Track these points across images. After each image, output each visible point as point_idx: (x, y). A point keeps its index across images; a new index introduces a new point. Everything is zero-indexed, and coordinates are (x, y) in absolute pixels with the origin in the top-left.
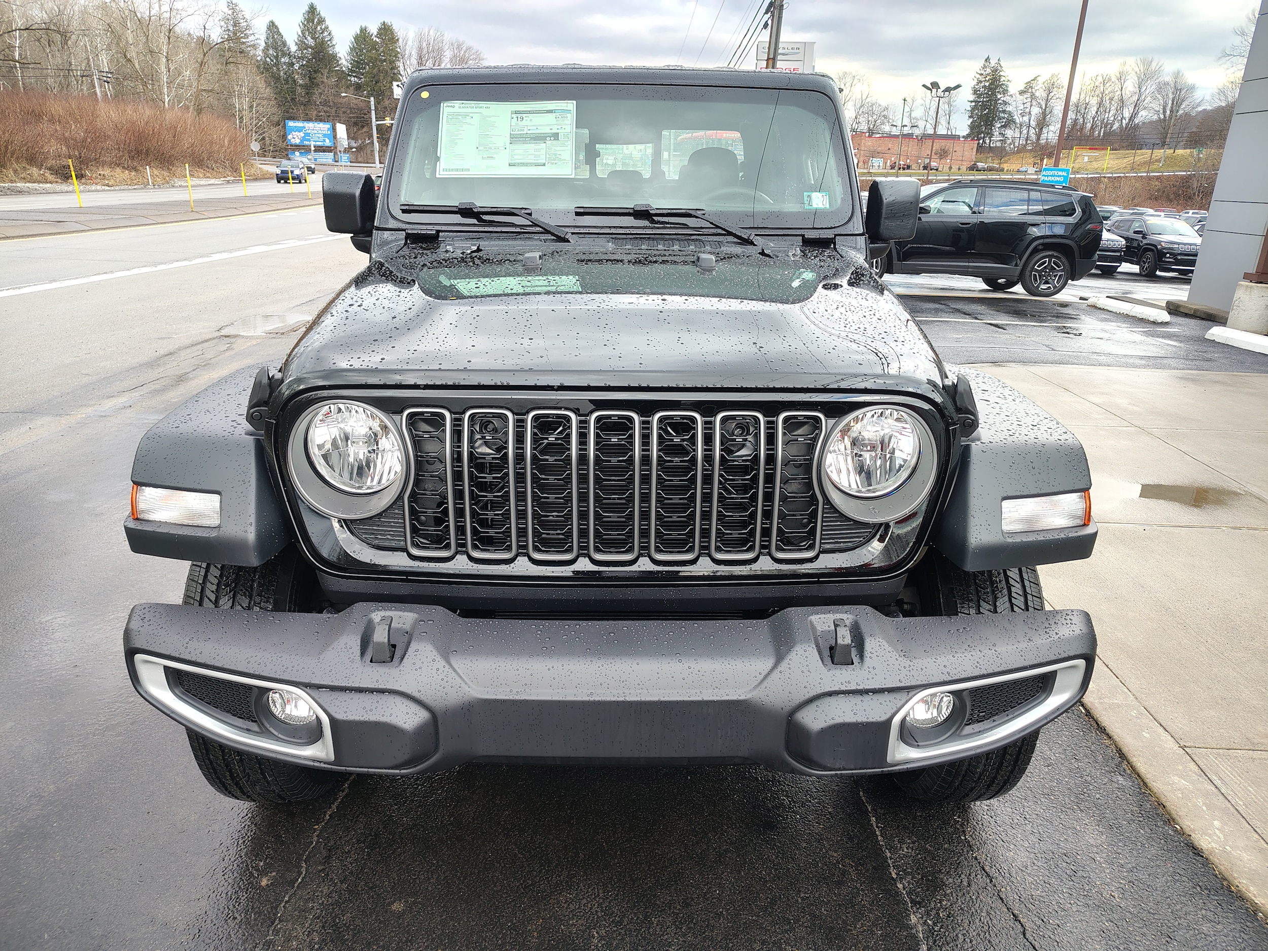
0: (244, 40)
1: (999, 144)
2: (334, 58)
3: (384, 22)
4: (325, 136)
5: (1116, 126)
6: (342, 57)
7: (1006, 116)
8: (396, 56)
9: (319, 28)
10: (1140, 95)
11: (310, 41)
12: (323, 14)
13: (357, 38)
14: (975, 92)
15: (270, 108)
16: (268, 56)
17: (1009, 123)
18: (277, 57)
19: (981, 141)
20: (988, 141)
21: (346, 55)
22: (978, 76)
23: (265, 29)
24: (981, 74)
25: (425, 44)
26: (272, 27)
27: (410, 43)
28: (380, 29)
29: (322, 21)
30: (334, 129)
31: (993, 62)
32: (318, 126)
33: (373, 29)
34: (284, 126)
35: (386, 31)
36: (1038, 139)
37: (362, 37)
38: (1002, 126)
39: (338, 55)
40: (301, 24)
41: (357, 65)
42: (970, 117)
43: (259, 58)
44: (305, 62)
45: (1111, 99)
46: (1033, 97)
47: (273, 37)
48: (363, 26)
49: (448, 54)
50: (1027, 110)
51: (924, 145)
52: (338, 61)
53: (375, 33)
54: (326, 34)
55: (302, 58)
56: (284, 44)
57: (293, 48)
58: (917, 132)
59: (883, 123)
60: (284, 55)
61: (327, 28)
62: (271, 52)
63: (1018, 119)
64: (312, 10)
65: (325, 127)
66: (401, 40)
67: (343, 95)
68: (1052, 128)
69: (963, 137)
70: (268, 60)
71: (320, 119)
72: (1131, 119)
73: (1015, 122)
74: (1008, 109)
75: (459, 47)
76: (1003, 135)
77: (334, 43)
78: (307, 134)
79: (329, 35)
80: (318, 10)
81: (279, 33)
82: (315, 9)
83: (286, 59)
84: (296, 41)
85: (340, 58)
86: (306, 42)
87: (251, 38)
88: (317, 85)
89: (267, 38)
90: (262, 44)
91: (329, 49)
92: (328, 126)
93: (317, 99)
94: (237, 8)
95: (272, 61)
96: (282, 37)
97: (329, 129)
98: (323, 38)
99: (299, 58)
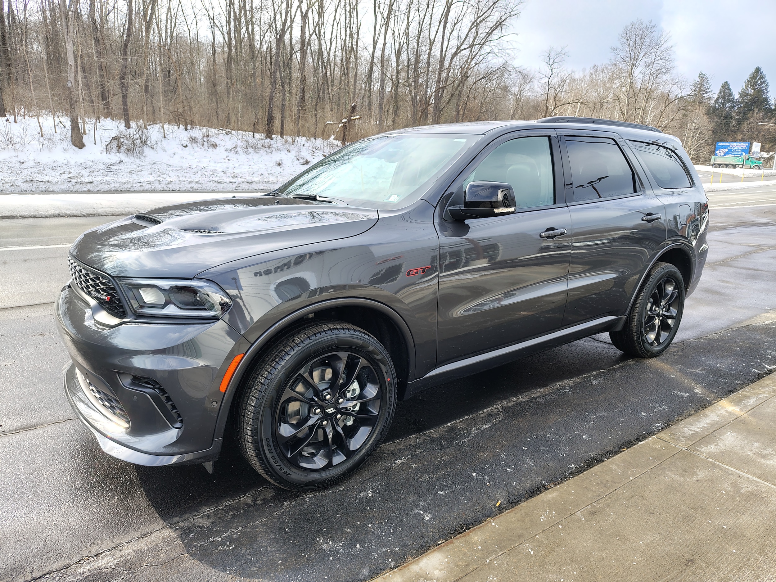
0: (704, 95)
2: (767, 99)
4: (743, 151)
6: (773, 99)
9: (759, 82)
11: (751, 91)
12: (764, 73)
15: (707, 135)
16: (717, 103)
18: (724, 104)
23: (721, 86)
26: (726, 86)
29: (764, 77)
30: (751, 146)
32: (740, 144)
34: (715, 146)
39: (770, 98)
40: (746, 81)
43: (711, 105)
44: (742, 105)
47: (724, 91)
52: (768, 102)
54: (764, 85)
55: (741, 102)
56: (731, 95)
57: (736, 96)
60: (729, 101)
61: (765, 81)
62: (720, 100)
64: (758, 70)
65: (744, 145)
70: (717, 105)
71: (743, 140)
77: (768, 90)
78: (729, 150)
79: (766, 85)
80: (762, 71)
81: (729, 89)
82: (760, 70)
83: (730, 104)
84: (740, 92)
85: (770, 100)
86: (747, 92)
87: (710, 93)
88: (747, 119)
89: (720, 93)
90: (716, 96)
91: (763, 95)
92: (747, 144)
93: (744, 127)
94: (705, 77)
95: (720, 106)
96: (730, 91)
97: (747, 146)
98: (760, 88)
99: (739, 102)
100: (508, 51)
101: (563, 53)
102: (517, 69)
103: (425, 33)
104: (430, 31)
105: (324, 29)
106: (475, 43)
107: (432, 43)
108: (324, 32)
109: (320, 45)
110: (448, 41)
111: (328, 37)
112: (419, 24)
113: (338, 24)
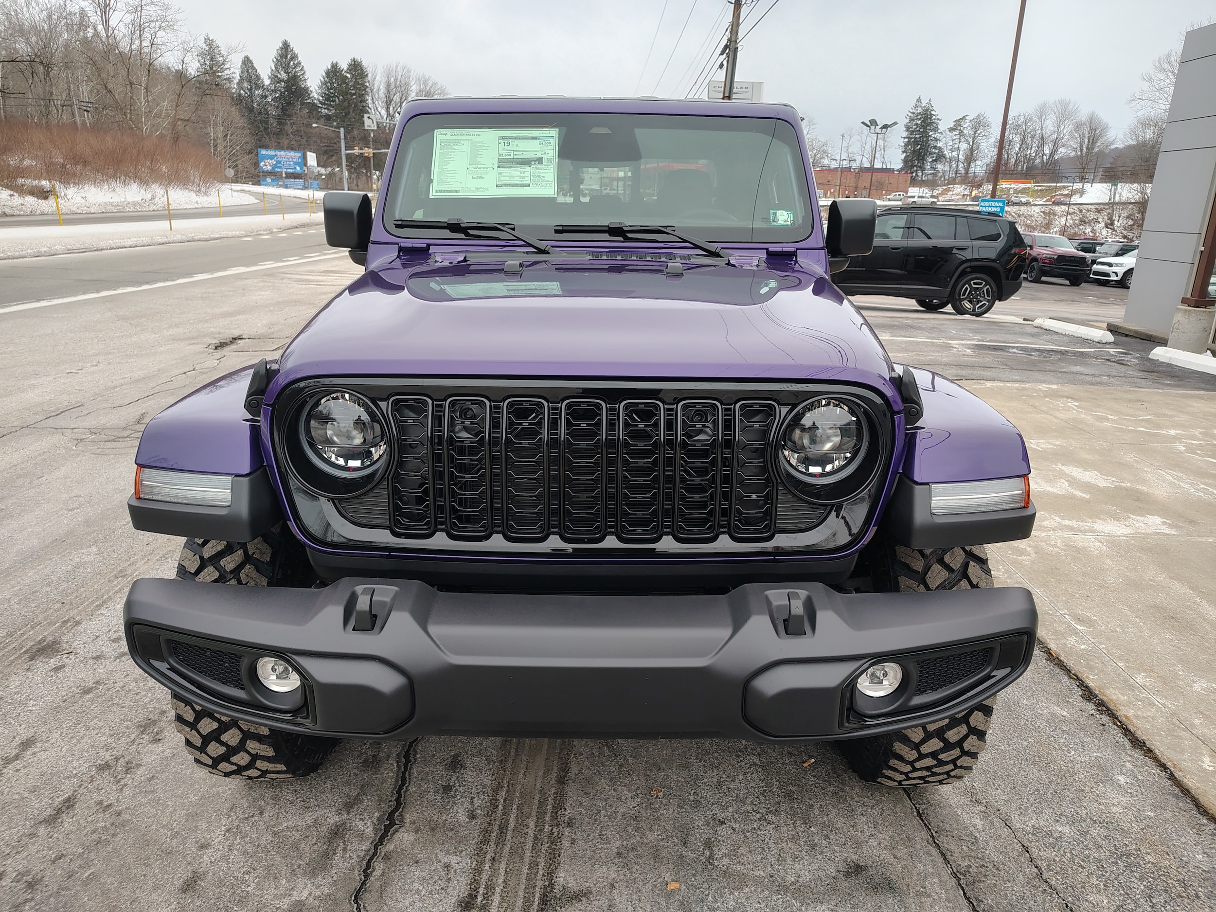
0: (220, 74)
1: (930, 177)
2: (306, 90)
3: (354, 59)
4: (296, 163)
5: (1038, 161)
6: (314, 90)
7: (937, 151)
8: (365, 90)
9: (292, 63)
10: (1059, 133)
11: (283, 75)
12: (296, 51)
13: (328, 73)
14: (908, 128)
15: (244, 137)
16: (242, 89)
17: (940, 157)
18: (250, 90)
19: (914, 174)
20: (920, 174)
21: (317, 88)
22: (910, 114)
23: (240, 63)
24: (913, 113)
25: (392, 79)
26: (247, 62)
27: (378, 78)
28: (350, 65)
29: (294, 57)
30: (305, 158)
31: (924, 103)
32: (290, 154)
33: (344, 65)
34: (257, 154)
35: (356, 67)
36: (967, 172)
37: (333, 73)
38: (933, 161)
39: (311, 89)
40: (275, 60)
41: (328, 98)
42: (904, 152)
43: (234, 91)
44: (277, 95)
45: (1033, 137)
46: (961, 133)
47: (248, 71)
48: (335, 62)
49: (414, 88)
50: (956, 146)
51: (861, 178)
52: (309, 95)
53: (345, 69)
54: (298, 69)
55: (275, 91)
56: (258, 77)
57: (267, 82)
58: (855, 165)
59: (823, 158)
60: (258, 87)
61: (299, 63)
62: (246, 85)
63: (947, 153)
64: (286, 46)
65: (296, 155)
66: (370, 75)
67: (314, 125)
68: (979, 163)
69: (898, 170)
70: (242, 92)
71: (291, 148)
72: (1052, 155)
73: (944, 156)
74: (938, 145)
75: (425, 82)
76: (935, 169)
77: (306, 77)
78: (278, 162)
79: (301, 70)
80: (291, 47)
81: (253, 68)
82: (289, 46)
83: (260, 92)
84: (270, 75)
85: (311, 91)
86: (279, 76)
87: (227, 72)
88: (289, 116)
89: (242, 72)
90: (237, 78)
91: (302, 83)
92: (299, 154)
93: (289, 129)
94: (214, 44)
95: (246, 93)
96: (256, 71)
97: (299, 157)
98: (295, 72)
99: (272, 91)
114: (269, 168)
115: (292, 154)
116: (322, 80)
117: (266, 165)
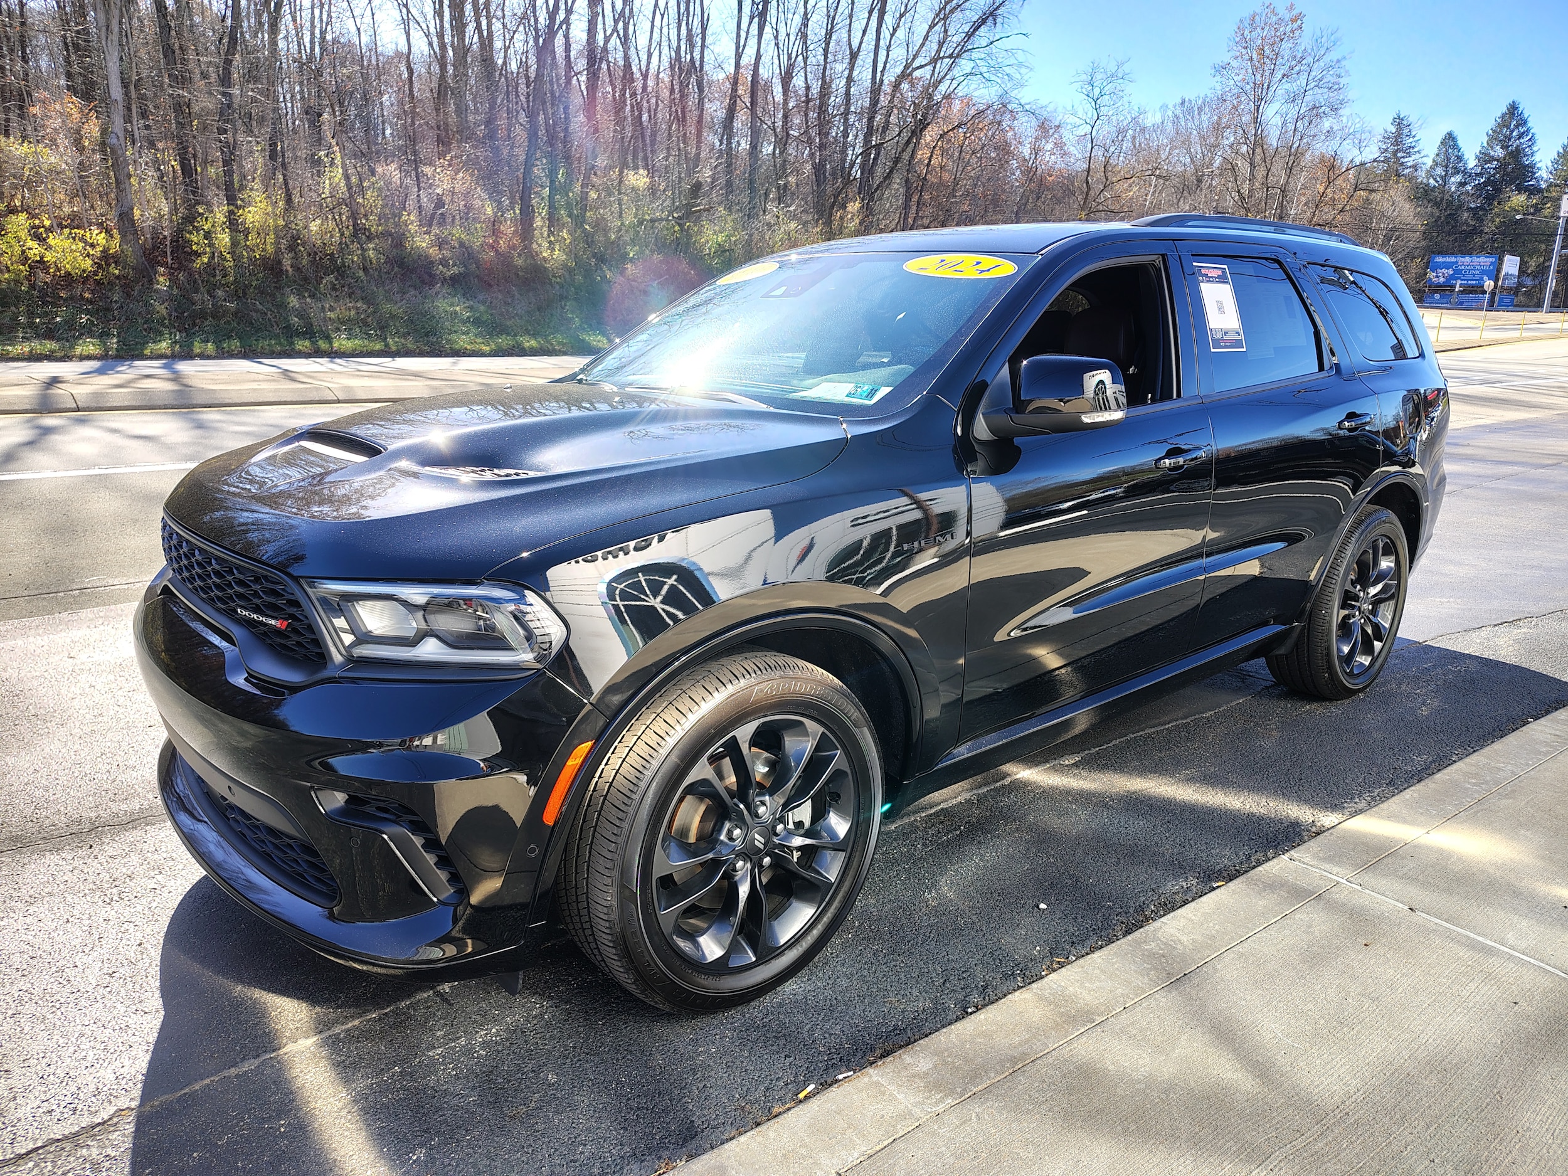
0: (1404, 161)
4: (1484, 272)
6: (1543, 167)
9: (1516, 133)
11: (1499, 152)
12: (1526, 114)
15: (1413, 240)
16: (1432, 176)
18: (1443, 178)
21: (1550, 164)
23: (1439, 143)
26: (1450, 140)
29: (1523, 122)
30: (1500, 263)
32: (1478, 259)
34: (1428, 262)
39: (1538, 165)
40: (1490, 132)
43: (1419, 180)
44: (1482, 180)
47: (1447, 151)
52: (1534, 174)
54: (1525, 139)
55: (1481, 175)
56: (1460, 158)
57: (1472, 163)
60: (1457, 171)
61: (1528, 130)
62: (1439, 171)
64: (1513, 109)
65: (1485, 261)
70: (1432, 181)
71: (1482, 250)
77: (1535, 148)
78: (1457, 271)
79: (1530, 140)
80: (1520, 109)
81: (1455, 147)
82: (1518, 108)
83: (1458, 178)
84: (1478, 153)
85: (1539, 169)
86: (1492, 153)
87: (1418, 156)
89: (1437, 155)
90: (1429, 162)
91: (1525, 159)
92: (1493, 259)
94: (1405, 122)
95: (1437, 182)
96: (1459, 151)
97: (1492, 263)
98: (1518, 146)
99: (1477, 175)
100: (1007, 70)
101: (1120, 75)
102: (1027, 107)
103: (841, 35)
104: (850, 31)
105: (635, 25)
106: (941, 55)
107: (854, 56)
108: (635, 32)
109: (627, 58)
110: (888, 51)
111: (642, 41)
112: (829, 16)
113: (663, 16)
114: (1442, 280)
115: (1482, 259)
116: (1561, 151)
117: (1437, 277)
